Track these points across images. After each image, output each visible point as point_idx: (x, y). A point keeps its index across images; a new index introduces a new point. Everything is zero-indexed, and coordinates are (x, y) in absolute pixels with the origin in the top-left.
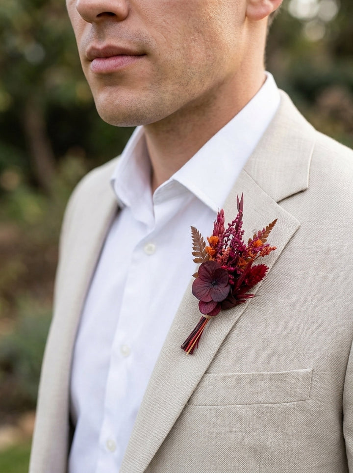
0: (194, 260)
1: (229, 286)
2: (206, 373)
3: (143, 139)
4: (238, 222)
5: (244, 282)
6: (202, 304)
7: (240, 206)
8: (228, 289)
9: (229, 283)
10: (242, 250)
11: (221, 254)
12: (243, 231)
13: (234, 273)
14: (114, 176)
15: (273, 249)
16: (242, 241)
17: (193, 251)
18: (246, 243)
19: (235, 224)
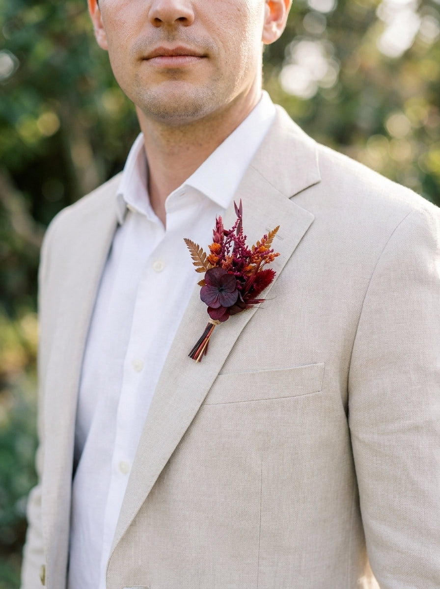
0: (196, 270)
1: (237, 291)
2: (219, 374)
3: (143, 150)
4: (239, 227)
5: (252, 287)
6: (210, 310)
7: (239, 212)
8: (236, 295)
9: (237, 288)
10: (246, 254)
11: (225, 260)
12: (245, 237)
13: (241, 278)
14: (120, 191)
15: (277, 255)
16: (245, 246)
17: (194, 261)
18: (250, 248)
19: (236, 229)
